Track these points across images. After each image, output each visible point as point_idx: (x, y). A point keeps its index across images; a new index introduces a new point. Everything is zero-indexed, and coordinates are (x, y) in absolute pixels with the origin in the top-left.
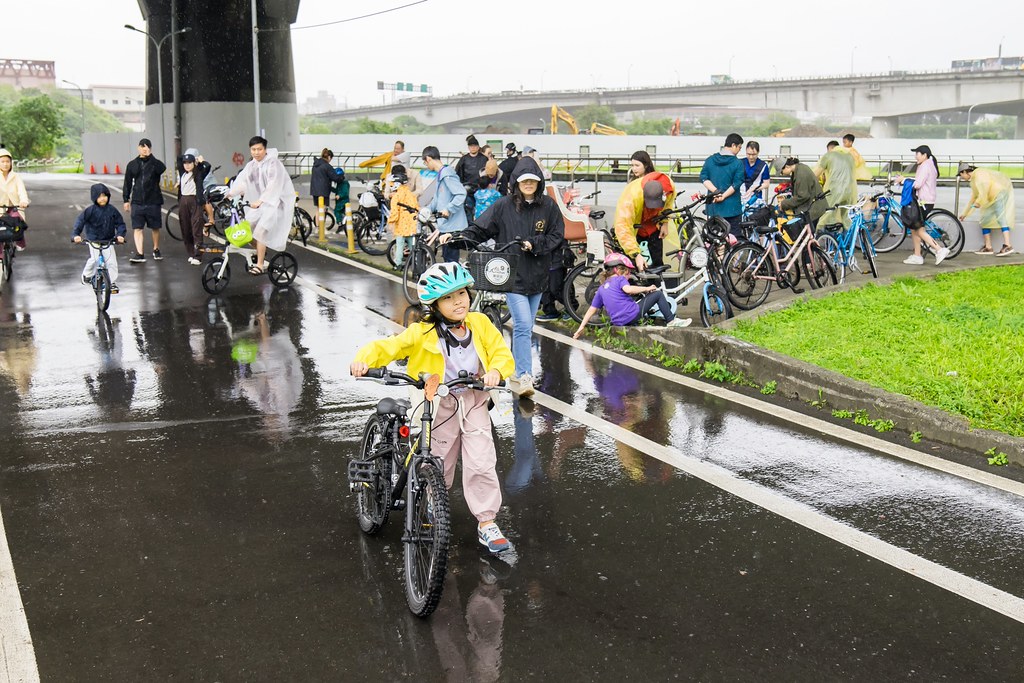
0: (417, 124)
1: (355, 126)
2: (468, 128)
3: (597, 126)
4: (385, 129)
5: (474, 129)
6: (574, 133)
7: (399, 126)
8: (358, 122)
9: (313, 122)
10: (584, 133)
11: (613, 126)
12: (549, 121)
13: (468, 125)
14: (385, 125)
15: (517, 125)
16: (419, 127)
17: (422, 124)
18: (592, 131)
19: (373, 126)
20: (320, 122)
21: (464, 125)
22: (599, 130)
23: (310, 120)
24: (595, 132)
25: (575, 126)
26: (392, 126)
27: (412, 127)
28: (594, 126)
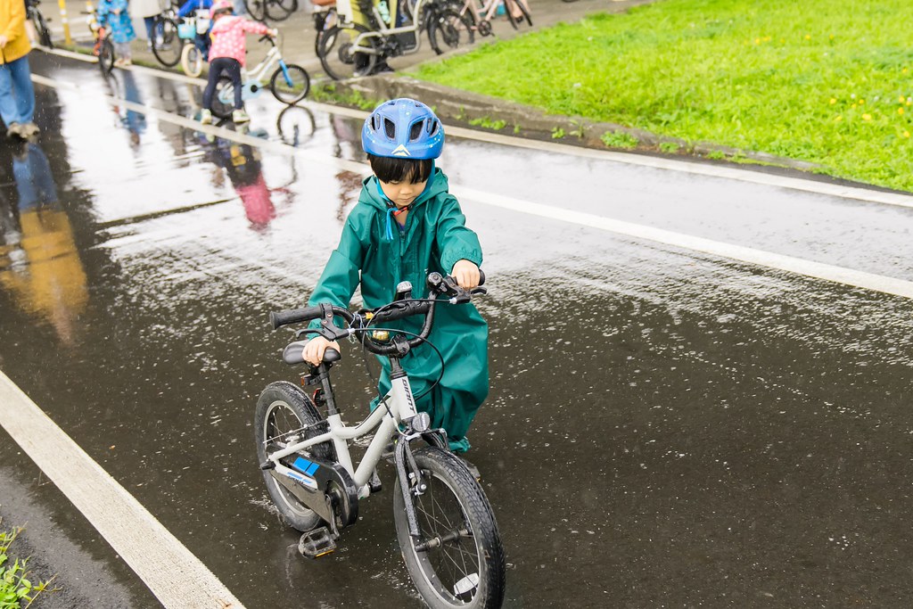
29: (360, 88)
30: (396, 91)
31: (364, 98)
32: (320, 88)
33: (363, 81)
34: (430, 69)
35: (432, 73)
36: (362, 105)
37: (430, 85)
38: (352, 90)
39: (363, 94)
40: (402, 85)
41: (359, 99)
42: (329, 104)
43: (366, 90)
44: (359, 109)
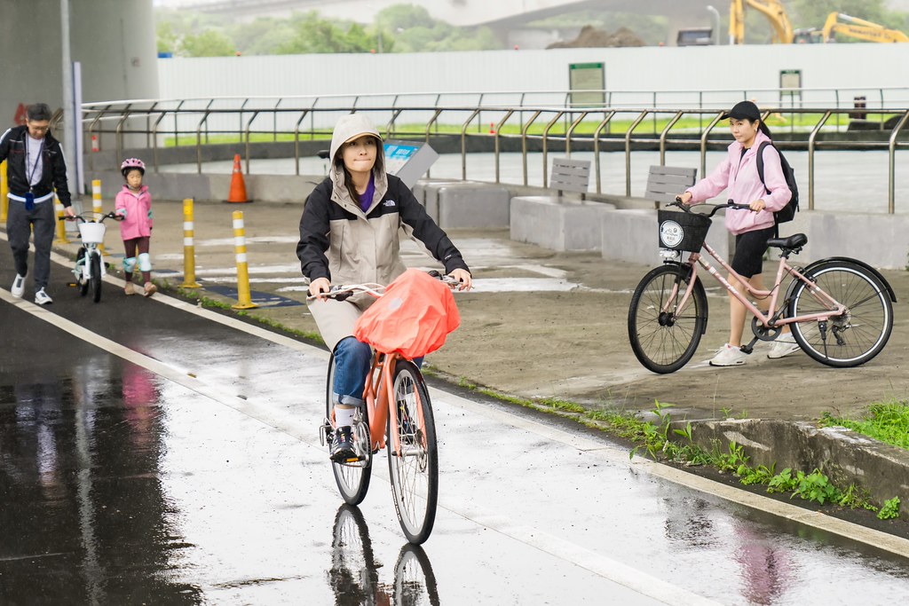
0: (431, 24)
1: (290, 34)
2: (548, 30)
3: (840, 20)
4: (354, 39)
5: (562, 31)
6: (784, 41)
7: (387, 32)
8: (295, 22)
9: (195, 24)
10: (808, 38)
11: (878, 18)
12: (724, 12)
13: (548, 22)
14: (356, 29)
15: (660, 20)
16: (435, 31)
17: (443, 23)
18: (826, 31)
19: (327, 32)
20: (210, 23)
21: (538, 23)
22: (843, 30)
23: (187, 21)
24: (832, 34)
25: (784, 22)
26: (370, 32)
27: (420, 30)
28: (831, 20)
29: (743, 441)
30: (819, 455)
31: (750, 462)
32: (660, 431)
33: (750, 427)
34: (894, 417)
35: (898, 424)
36: (744, 475)
37: (894, 453)
38: (727, 442)
39: (747, 451)
40: (832, 443)
41: (738, 462)
42: (678, 466)
43: (755, 445)
44: (735, 483)
